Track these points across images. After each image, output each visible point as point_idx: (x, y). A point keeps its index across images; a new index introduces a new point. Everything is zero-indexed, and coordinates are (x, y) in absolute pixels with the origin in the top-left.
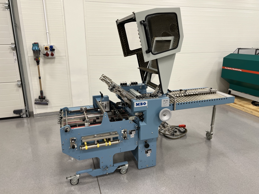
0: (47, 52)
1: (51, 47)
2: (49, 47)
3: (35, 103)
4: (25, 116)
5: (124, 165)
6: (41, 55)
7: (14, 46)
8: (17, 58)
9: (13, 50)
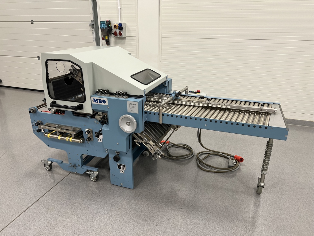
0: (116, 31)
1: (120, 25)
5: (94, 172)
8: (95, 37)
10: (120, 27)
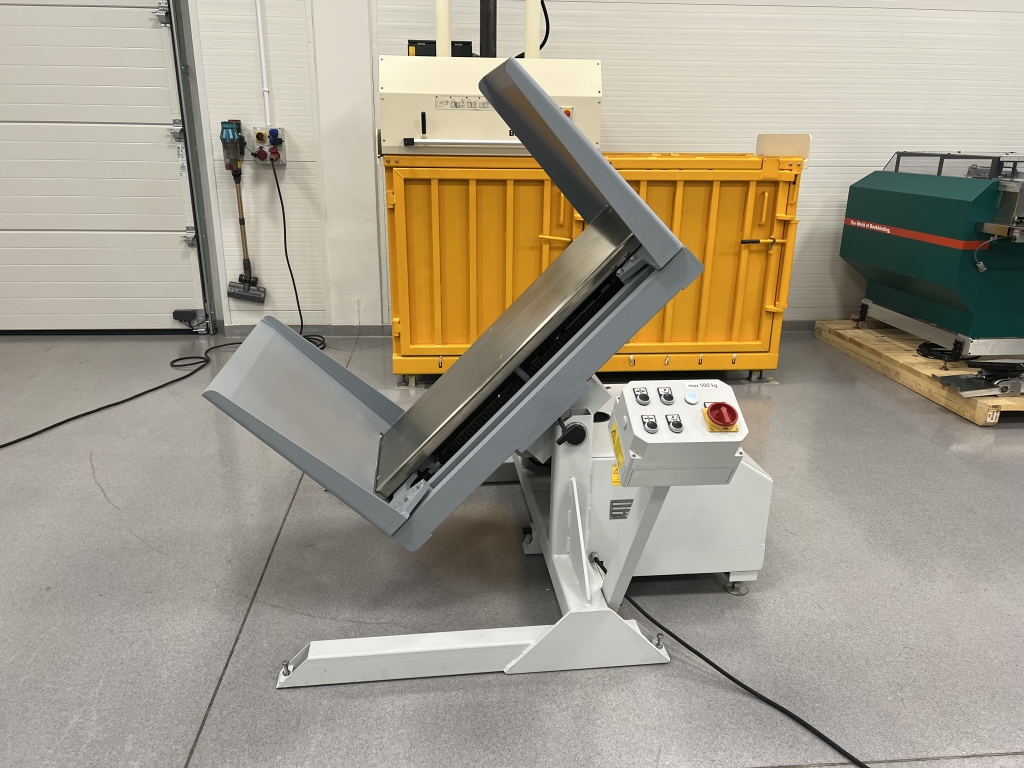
0: (261, 148)
1: (274, 133)
2: (266, 133)
3: (230, 295)
4: (202, 330)
6: (248, 155)
7: (179, 128)
8: (186, 164)
9: (178, 139)
10: (275, 138)
